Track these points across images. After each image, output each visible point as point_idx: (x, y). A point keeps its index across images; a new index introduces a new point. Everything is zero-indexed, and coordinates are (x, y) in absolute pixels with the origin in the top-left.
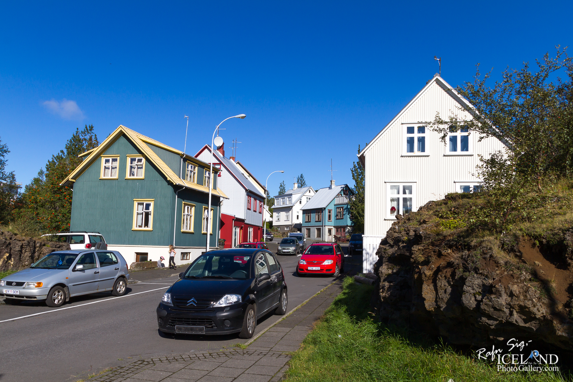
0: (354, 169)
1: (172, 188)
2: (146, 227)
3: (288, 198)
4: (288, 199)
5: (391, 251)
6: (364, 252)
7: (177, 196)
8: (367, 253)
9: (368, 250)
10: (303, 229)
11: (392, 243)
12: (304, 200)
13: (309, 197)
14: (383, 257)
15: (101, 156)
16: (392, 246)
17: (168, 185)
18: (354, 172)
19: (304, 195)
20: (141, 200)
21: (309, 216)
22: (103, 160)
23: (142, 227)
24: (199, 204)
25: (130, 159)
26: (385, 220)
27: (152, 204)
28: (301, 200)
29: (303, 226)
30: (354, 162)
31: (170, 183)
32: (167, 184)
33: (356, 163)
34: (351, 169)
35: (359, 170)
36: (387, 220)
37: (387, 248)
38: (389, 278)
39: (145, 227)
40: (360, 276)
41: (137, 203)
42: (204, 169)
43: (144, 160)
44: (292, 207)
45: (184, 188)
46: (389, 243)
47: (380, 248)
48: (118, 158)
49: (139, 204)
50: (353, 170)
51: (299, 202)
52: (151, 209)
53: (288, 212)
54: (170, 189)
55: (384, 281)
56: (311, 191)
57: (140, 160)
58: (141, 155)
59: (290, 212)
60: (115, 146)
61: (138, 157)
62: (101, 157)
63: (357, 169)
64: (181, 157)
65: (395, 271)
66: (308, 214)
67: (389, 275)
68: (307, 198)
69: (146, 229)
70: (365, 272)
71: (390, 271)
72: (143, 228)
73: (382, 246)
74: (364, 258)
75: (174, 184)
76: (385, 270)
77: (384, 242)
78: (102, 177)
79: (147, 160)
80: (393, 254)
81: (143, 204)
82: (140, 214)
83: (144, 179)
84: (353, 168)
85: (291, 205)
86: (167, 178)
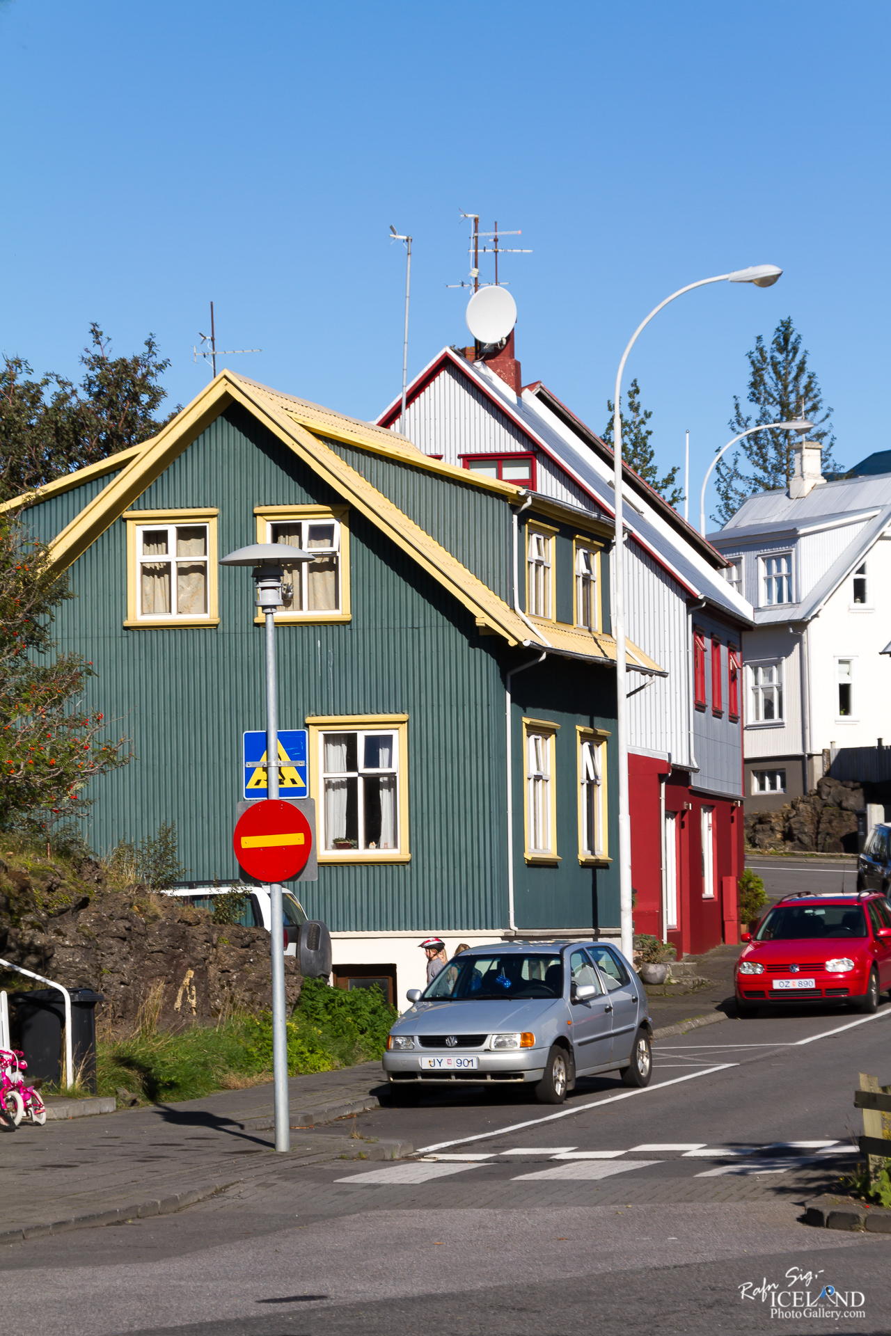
1: (492, 662)
2: (372, 845)
3: (768, 561)
7: (508, 696)
15: (126, 514)
17: (472, 645)
19: (882, 538)
20: (341, 722)
22: (135, 533)
23: (356, 846)
24: (566, 716)
25: (269, 526)
27: (400, 738)
28: (862, 571)
31: (489, 641)
32: (466, 641)
39: (367, 846)
41: (322, 734)
42: (572, 538)
43: (341, 532)
44: (801, 625)
45: (544, 657)
48: (212, 527)
49: (329, 739)
51: (849, 586)
52: (397, 761)
53: (767, 666)
54: (485, 664)
57: (322, 533)
58: (328, 508)
59: (790, 664)
60: (193, 464)
61: (312, 515)
62: (125, 520)
64: (512, 506)
69: (373, 853)
72: (362, 853)
75: (512, 643)
78: (136, 615)
79: (363, 529)
81: (351, 740)
82: (338, 786)
83: (349, 622)
85: (796, 614)
86: (472, 617)
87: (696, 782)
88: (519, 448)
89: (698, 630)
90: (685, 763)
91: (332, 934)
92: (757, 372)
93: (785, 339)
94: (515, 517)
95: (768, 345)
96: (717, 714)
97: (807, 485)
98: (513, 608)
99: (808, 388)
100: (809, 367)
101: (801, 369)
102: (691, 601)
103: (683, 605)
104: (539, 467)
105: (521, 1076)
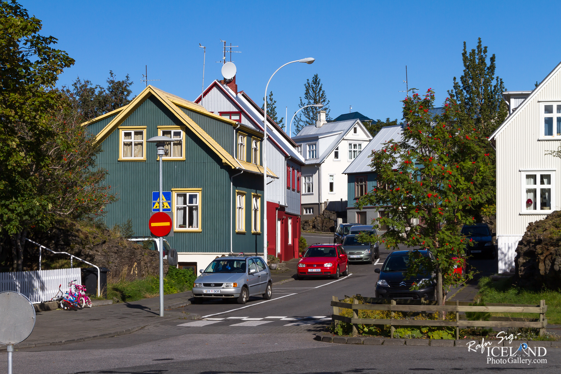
0: (454, 91)
1: (227, 173)
2: (191, 227)
3: (309, 145)
4: (308, 147)
5: (525, 249)
6: (499, 252)
7: (232, 183)
8: (502, 253)
9: (503, 250)
10: (349, 213)
11: (526, 243)
12: (344, 148)
13: (353, 143)
14: (520, 253)
15: (119, 127)
16: (525, 246)
17: (221, 168)
18: (455, 98)
19: (343, 139)
20: (182, 190)
21: (362, 186)
22: (122, 133)
23: (186, 227)
24: (249, 190)
25: (161, 131)
26: (520, 215)
27: (199, 195)
28: (337, 149)
29: (348, 206)
30: (455, 79)
31: (227, 167)
32: (219, 167)
33: (458, 80)
34: (448, 91)
35: (465, 94)
36: (523, 215)
37: (523, 247)
38: (524, 265)
39: (189, 227)
40: (496, 275)
41: (176, 194)
42: (251, 137)
43: (183, 134)
44: (319, 165)
45: (242, 172)
46: (524, 244)
47: (518, 247)
48: (145, 131)
49: (178, 195)
50: (454, 93)
51: (333, 153)
52: (198, 202)
53: (309, 177)
54: (225, 174)
55: (521, 266)
56: (359, 129)
57: (177, 134)
58: (179, 127)
59: (315, 176)
60: (139, 113)
61: (174, 129)
62: (119, 129)
63: (462, 90)
64: (234, 127)
65: (527, 260)
66: (361, 182)
67: (524, 263)
68: (350, 144)
69: (191, 229)
70: (500, 272)
71: (525, 261)
72: (187, 229)
73: (519, 246)
74: (499, 258)
75: (233, 168)
76: (521, 260)
77: (520, 243)
78: (122, 157)
79: (190, 133)
80: (527, 250)
81: (185, 196)
82: (180, 209)
83: (185, 161)
84: (452, 91)
85: (318, 161)
86: (221, 160)
87: (287, 210)
88: (236, 110)
89: (288, 165)
90: (284, 204)
91: (178, 253)
92: (307, 90)
93: (316, 80)
94: (235, 130)
95: (311, 81)
96: (294, 190)
97: (322, 123)
98: (233, 157)
99: (322, 95)
100: (323, 89)
101: (320, 89)
102: (286, 157)
103: (284, 158)
104: (242, 116)
105: (233, 296)
